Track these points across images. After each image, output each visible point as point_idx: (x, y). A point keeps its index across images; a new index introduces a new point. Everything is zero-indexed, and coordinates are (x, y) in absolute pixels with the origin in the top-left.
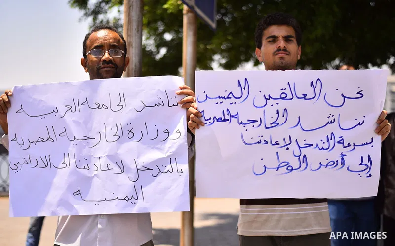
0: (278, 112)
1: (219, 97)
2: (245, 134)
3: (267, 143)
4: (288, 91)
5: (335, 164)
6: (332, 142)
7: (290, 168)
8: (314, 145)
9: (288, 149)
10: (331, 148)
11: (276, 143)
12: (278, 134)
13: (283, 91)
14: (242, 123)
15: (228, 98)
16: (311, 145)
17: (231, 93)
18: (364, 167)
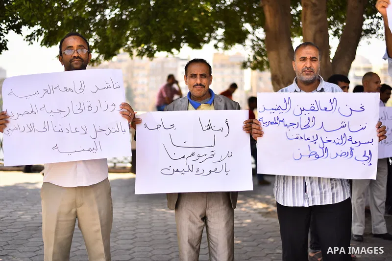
0: (309, 119)
1: (272, 109)
2: (288, 132)
3: (302, 138)
4: (315, 106)
5: (347, 155)
6: (344, 140)
7: (317, 156)
8: (333, 141)
9: (315, 143)
10: (344, 143)
11: (308, 139)
12: (308, 133)
13: (312, 106)
14: (286, 125)
15: (278, 109)
16: (331, 141)
17: (280, 106)
18: (366, 158)
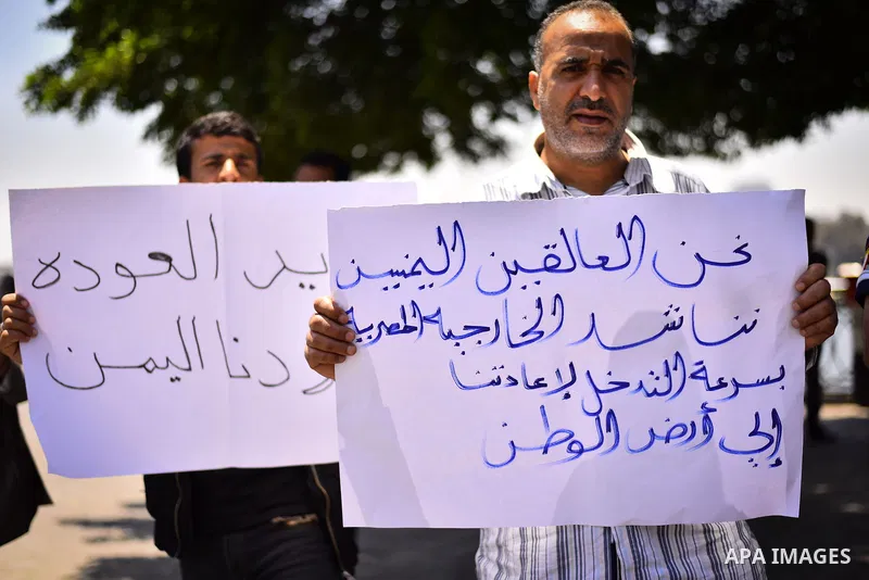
0: (539, 305)
1: (392, 273)
2: (458, 360)
3: (515, 383)
4: (561, 251)
5: (689, 433)
6: (677, 376)
7: (576, 447)
8: (634, 386)
9: (567, 396)
10: (675, 389)
11: (539, 384)
12: (540, 360)
13: (551, 251)
14: (450, 335)
15: (413, 273)
16: (625, 385)
17: (420, 260)
18: (762, 441)
